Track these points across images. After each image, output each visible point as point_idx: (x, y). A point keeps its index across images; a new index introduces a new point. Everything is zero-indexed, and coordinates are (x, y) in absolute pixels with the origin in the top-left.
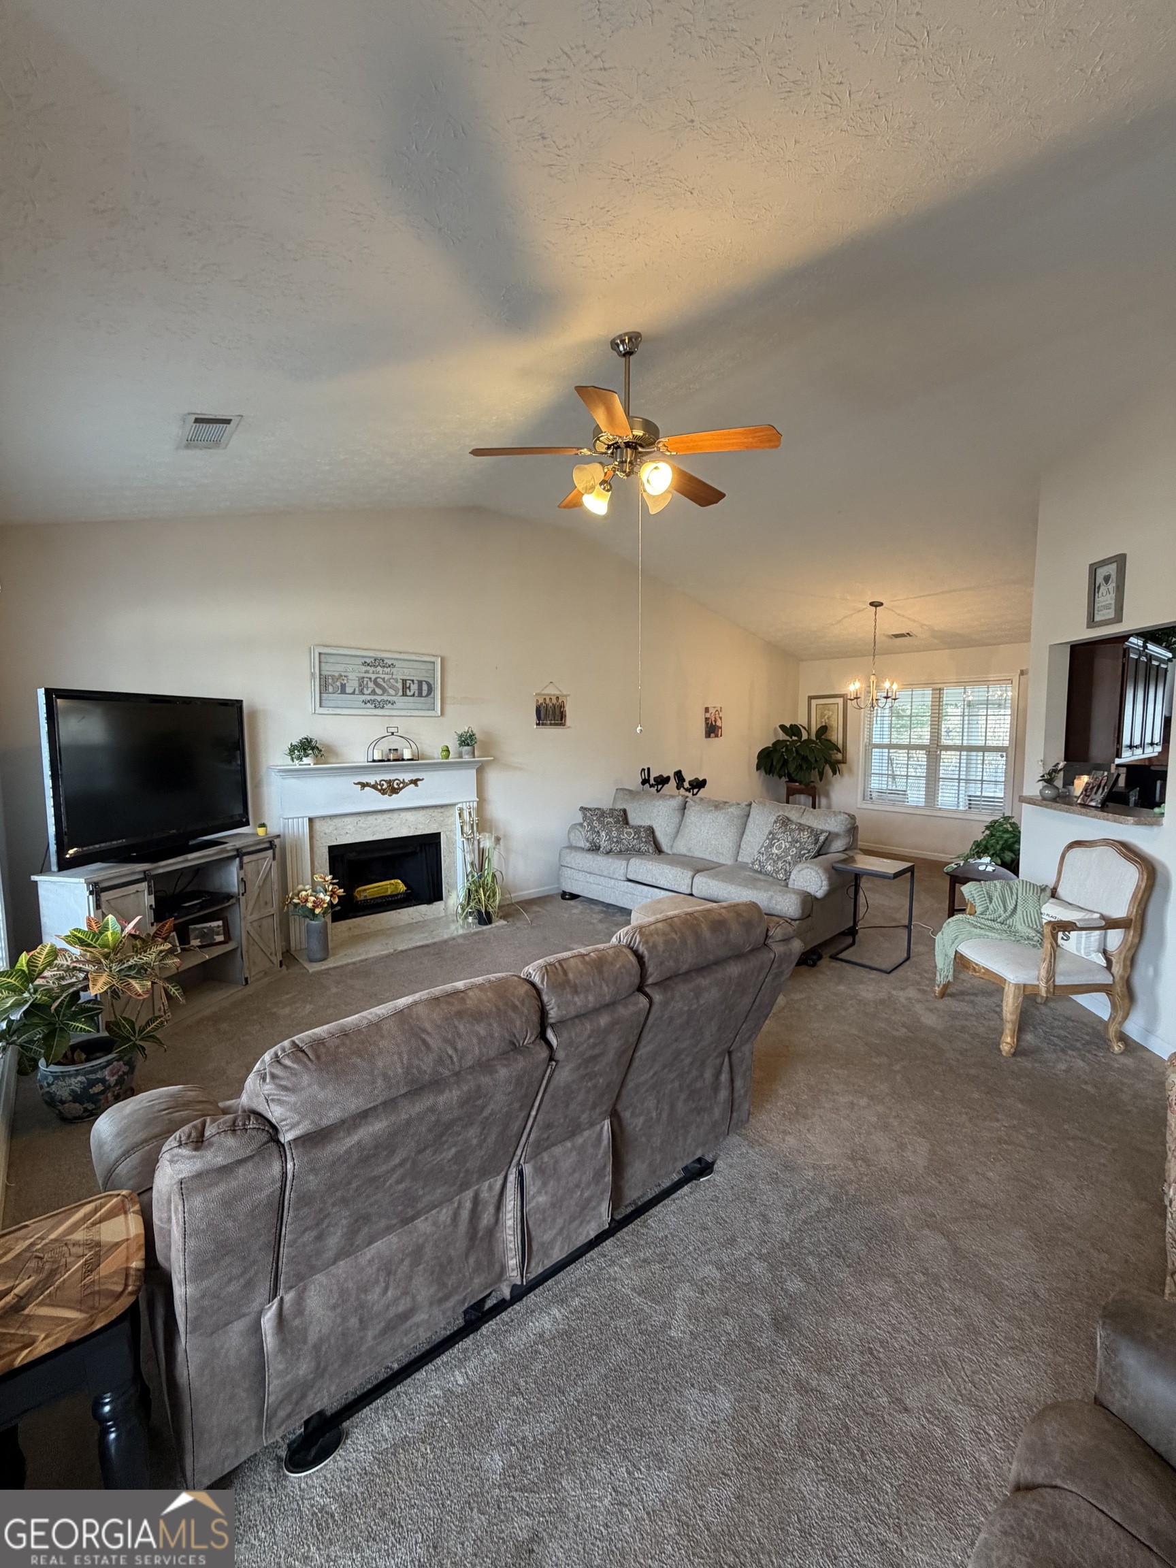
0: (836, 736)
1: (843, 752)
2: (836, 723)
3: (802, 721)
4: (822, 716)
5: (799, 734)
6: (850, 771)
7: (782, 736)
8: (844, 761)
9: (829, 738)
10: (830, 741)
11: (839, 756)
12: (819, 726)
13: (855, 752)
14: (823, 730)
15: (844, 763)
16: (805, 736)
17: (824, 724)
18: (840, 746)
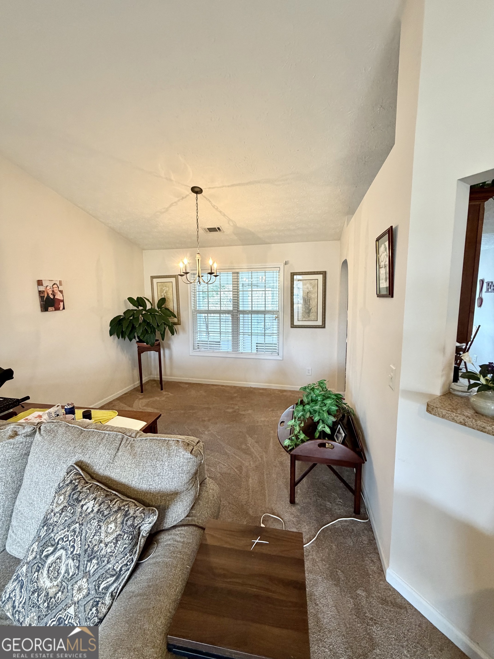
0: (172, 305)
1: (178, 316)
2: (171, 297)
3: (147, 294)
4: (162, 291)
5: (144, 306)
6: (184, 329)
7: (131, 307)
8: (178, 323)
9: (167, 307)
10: (168, 309)
11: (176, 320)
12: (159, 298)
13: (186, 316)
14: (163, 301)
15: (179, 324)
16: (149, 307)
17: (163, 297)
18: (176, 314)
